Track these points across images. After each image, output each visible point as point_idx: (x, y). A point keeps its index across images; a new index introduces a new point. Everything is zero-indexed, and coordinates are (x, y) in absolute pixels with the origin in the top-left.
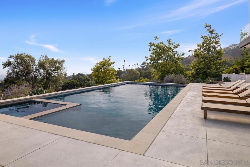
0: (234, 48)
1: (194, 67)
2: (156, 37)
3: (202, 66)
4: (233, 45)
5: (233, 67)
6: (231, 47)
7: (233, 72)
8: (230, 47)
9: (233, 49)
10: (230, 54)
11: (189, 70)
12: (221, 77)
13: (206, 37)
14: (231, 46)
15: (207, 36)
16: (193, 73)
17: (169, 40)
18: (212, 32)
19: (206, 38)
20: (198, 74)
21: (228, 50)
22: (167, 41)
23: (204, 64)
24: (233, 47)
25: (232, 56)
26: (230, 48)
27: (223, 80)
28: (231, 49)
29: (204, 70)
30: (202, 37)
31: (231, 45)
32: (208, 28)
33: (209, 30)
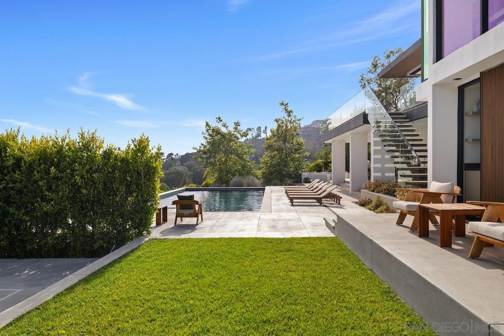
1: (266, 163)
2: (219, 118)
3: (275, 162)
5: (316, 162)
6: (315, 124)
7: (314, 170)
8: (313, 123)
9: (317, 129)
10: (315, 138)
12: (301, 177)
15: (282, 119)
16: (264, 173)
17: (238, 123)
18: (289, 113)
19: (281, 121)
20: (271, 173)
21: (311, 130)
22: (235, 123)
23: (279, 159)
24: (318, 124)
27: (303, 181)
28: (315, 128)
29: (279, 168)
30: (276, 121)
31: (315, 121)
32: (284, 107)
33: (286, 110)
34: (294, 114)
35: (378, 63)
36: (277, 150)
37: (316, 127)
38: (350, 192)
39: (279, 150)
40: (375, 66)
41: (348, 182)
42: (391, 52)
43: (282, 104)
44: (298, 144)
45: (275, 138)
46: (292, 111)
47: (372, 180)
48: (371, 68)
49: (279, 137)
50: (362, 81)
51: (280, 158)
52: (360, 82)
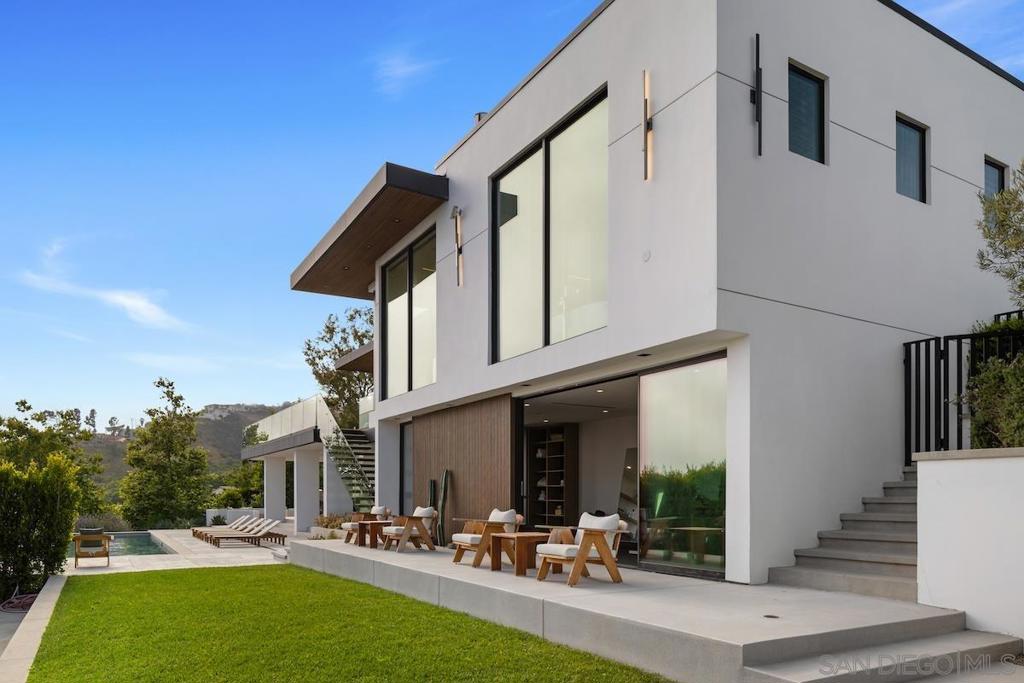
0: (221, 416)
1: (130, 491)
3: (150, 489)
4: (216, 406)
6: (211, 412)
9: (215, 422)
10: (209, 440)
11: (116, 500)
12: (205, 517)
13: (161, 413)
14: (209, 409)
15: (163, 410)
16: (127, 510)
18: (177, 401)
19: (160, 415)
20: (143, 511)
21: (202, 423)
23: (157, 484)
24: (217, 413)
25: (214, 446)
26: (206, 416)
28: (209, 419)
29: (158, 501)
31: (210, 406)
32: (166, 390)
33: (169, 394)
34: (186, 403)
35: (335, 326)
36: (155, 468)
37: (213, 418)
38: (295, 533)
39: (159, 468)
40: (331, 330)
41: (292, 521)
42: (357, 312)
43: (161, 383)
44: (196, 458)
45: (150, 446)
46: (181, 398)
47: (325, 514)
48: (324, 334)
49: (156, 445)
50: (309, 352)
51: (161, 482)
52: (306, 353)
